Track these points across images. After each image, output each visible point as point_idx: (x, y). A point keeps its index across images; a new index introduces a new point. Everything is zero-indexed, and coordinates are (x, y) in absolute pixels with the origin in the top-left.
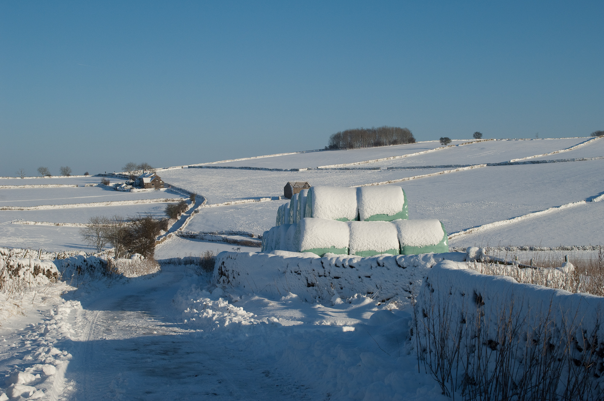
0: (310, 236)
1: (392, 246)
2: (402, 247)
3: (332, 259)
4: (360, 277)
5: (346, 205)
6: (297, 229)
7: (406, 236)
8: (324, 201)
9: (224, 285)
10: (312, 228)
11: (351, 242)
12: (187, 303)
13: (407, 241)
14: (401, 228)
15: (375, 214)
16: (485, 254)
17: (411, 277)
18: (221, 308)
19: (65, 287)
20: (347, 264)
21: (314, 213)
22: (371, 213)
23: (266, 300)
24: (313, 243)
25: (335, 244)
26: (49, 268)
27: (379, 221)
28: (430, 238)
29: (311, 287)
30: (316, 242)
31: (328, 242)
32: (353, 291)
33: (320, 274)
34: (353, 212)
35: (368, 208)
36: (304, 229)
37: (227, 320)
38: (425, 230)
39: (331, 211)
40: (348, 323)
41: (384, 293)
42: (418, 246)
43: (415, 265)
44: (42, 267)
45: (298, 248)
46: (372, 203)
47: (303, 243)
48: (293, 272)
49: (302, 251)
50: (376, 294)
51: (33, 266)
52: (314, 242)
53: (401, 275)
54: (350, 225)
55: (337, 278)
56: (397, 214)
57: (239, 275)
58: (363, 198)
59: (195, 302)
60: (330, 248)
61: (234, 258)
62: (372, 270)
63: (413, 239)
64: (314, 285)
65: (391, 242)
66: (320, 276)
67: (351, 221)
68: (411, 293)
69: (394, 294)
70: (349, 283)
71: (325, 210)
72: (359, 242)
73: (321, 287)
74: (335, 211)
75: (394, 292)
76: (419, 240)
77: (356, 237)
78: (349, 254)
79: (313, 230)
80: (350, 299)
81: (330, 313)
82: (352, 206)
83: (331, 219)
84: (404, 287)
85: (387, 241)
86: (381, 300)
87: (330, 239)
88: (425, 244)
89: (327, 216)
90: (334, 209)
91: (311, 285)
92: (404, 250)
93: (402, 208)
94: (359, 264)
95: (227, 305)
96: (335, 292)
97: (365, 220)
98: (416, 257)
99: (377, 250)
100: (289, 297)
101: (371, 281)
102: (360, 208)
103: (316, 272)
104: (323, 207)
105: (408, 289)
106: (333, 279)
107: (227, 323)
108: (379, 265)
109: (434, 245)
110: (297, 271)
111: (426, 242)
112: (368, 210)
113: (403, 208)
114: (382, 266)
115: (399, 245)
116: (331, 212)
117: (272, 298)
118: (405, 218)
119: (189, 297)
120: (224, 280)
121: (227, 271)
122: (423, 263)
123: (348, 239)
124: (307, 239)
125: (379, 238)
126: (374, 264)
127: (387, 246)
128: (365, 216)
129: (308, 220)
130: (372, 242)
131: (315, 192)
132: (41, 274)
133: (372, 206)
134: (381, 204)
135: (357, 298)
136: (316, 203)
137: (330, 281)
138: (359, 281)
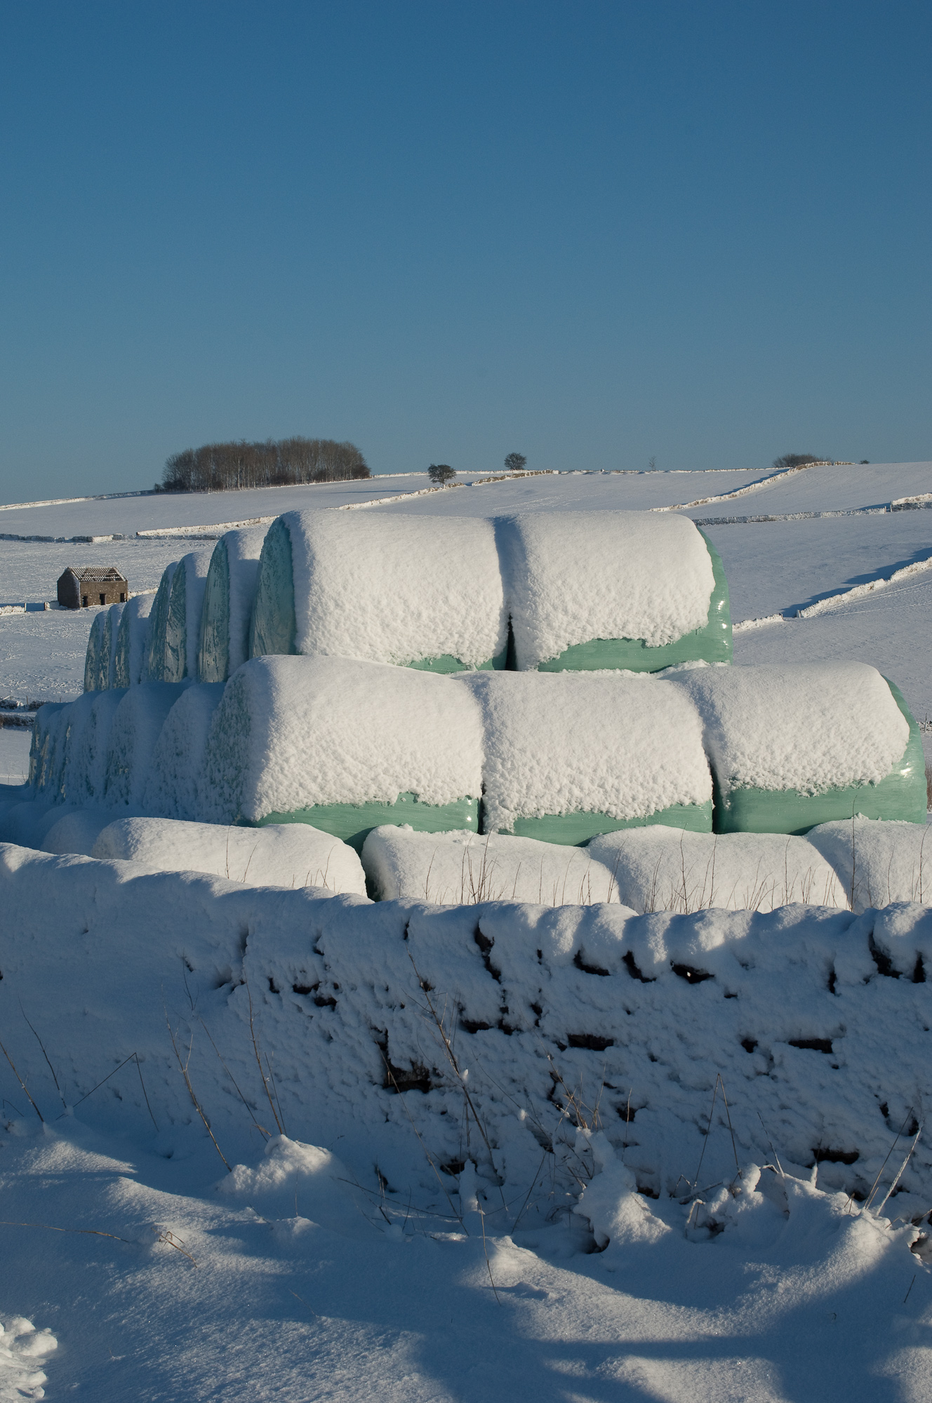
0: (301, 745)
1: (685, 788)
2: (724, 792)
3: (550, 917)
4: (749, 1045)
5: (454, 598)
6: (228, 711)
7: (743, 740)
8: (352, 574)
10: (305, 706)
11: (494, 770)
13: (749, 763)
14: (718, 704)
15: (588, 638)
20: (657, 952)
21: (306, 634)
22: (572, 634)
24: (315, 779)
25: (418, 780)
27: (607, 673)
29: (412, 1098)
30: (331, 774)
31: (386, 771)
32: (719, 1139)
33: (472, 1014)
34: (486, 631)
35: (555, 608)
36: (269, 710)
38: (829, 716)
39: (385, 626)
42: (799, 788)
45: (239, 805)
46: (576, 586)
47: (266, 776)
48: (286, 989)
49: (258, 818)
52: (316, 772)
54: (484, 690)
55: (595, 1043)
56: (686, 639)
58: (533, 567)
60: (394, 800)
62: (839, 1002)
63: (777, 753)
64: (433, 1080)
65: (679, 771)
66: (472, 1027)
67: (475, 669)
70: (674, 1078)
71: (360, 619)
72: (531, 769)
73: (485, 1102)
74: (406, 625)
76: (805, 762)
77: (518, 746)
79: (314, 716)
80: (715, 1207)
82: (481, 599)
83: (385, 663)
85: (662, 767)
87: (394, 758)
88: (829, 776)
89: (367, 647)
90: (401, 613)
91: (413, 1078)
92: (734, 809)
93: (706, 609)
94: (739, 954)
96: (603, 1153)
97: (542, 668)
100: (280, 1174)
101: (838, 1076)
102: (516, 611)
103: (443, 997)
104: (347, 606)
106: (562, 1048)
109: (871, 782)
110: (309, 981)
111: (834, 771)
112: (559, 619)
113: (712, 612)
115: (711, 783)
116: (383, 630)
118: (720, 656)
123: (480, 759)
124: (287, 760)
125: (623, 750)
126: (854, 962)
127: (661, 790)
128: (541, 648)
129: (285, 668)
130: (590, 771)
131: (308, 534)
133: (575, 600)
134: (613, 593)
135: (758, 1197)
136: (315, 587)
137: (546, 1065)
138: (751, 1073)
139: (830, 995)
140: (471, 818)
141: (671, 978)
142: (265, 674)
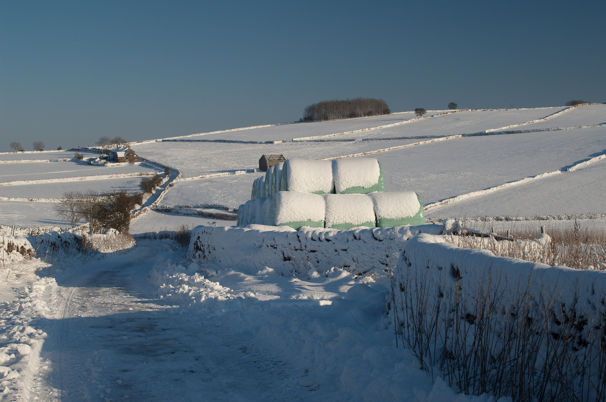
0: (286, 209)
1: (369, 218)
2: (378, 219)
3: (308, 232)
4: (336, 251)
5: (321, 178)
6: (273, 203)
7: (382, 208)
8: (299, 174)
9: (200, 260)
10: (287, 201)
11: (327, 215)
12: (163, 279)
13: (383, 213)
14: (377, 200)
15: (351, 187)
16: (461, 226)
17: (388, 250)
18: (197, 283)
19: (40, 264)
20: (323, 237)
21: (290, 187)
22: (347, 186)
23: (243, 275)
24: (289, 217)
25: (311, 217)
26: (23, 245)
27: (355, 194)
28: (406, 210)
29: (288, 261)
30: (292, 216)
31: (304, 215)
32: (329, 264)
33: (296, 248)
34: (329, 185)
35: (343, 180)
36: (280, 202)
37: (203, 296)
38: (401, 203)
39: (306, 185)
40: (325, 297)
41: (361, 266)
42: (394, 218)
43: (392, 238)
44: (15, 244)
45: (274, 222)
46: (348, 175)
47: (279, 216)
48: (269, 246)
49: (278, 225)
50: (353, 267)
51: (6, 243)
52: (289, 215)
53: (378, 248)
54: (326, 198)
55: (314, 251)
56: (373, 187)
57: (215, 249)
58: (339, 171)
59: (170, 277)
60: (306, 221)
61: (210, 233)
62: (348, 244)
63: (389, 211)
64: (291, 259)
65: (367, 215)
66: (296, 250)
67: (326, 194)
68: (388, 266)
69: (370, 266)
70: (325, 256)
71: (301, 183)
72: (335, 214)
73: (298, 261)
74: (311, 184)
75: (371, 265)
76: (395, 213)
77: (332, 209)
78: (325, 227)
79: (289, 204)
80: (327, 273)
81: (307, 287)
82: (327, 178)
83: (307, 193)
84: (381, 260)
85: (364, 214)
86: (358, 273)
87: (306, 212)
88: (401, 216)
89: (303, 189)
90: (310, 182)
91: (288, 259)
92: (380, 223)
93: (378, 180)
94: (335, 237)
95: (203, 280)
96: (312, 266)
97: (341, 193)
98: (393, 229)
99: (353, 223)
100: (265, 272)
101: (347, 254)
102: (335, 181)
103: (292, 245)
104: (298, 181)
105: (385, 262)
106: (309, 252)
107: (203, 299)
108: (355, 238)
109: (411, 217)
110: (273, 245)
112: (344, 183)
113: (379, 181)
114: (359, 239)
115: (375, 217)
117: (248, 273)
118: (381, 190)
119: (165, 272)
120: (199, 255)
121: (203, 246)
122: (399, 235)
123: (324, 212)
124: (283, 213)
125: (355, 210)
126: (351, 238)
127: (363, 219)
128: (340, 189)
129: (284, 194)
130: (348, 215)
131: (290, 165)
132: (15, 251)
133: (348, 178)
134: (356, 177)
135: (333, 271)
136: (291, 177)
137: (307, 255)
138: (336, 255)
139: (347, 243)
140: (323, 225)
141: (325, 241)
142: (280, 195)
